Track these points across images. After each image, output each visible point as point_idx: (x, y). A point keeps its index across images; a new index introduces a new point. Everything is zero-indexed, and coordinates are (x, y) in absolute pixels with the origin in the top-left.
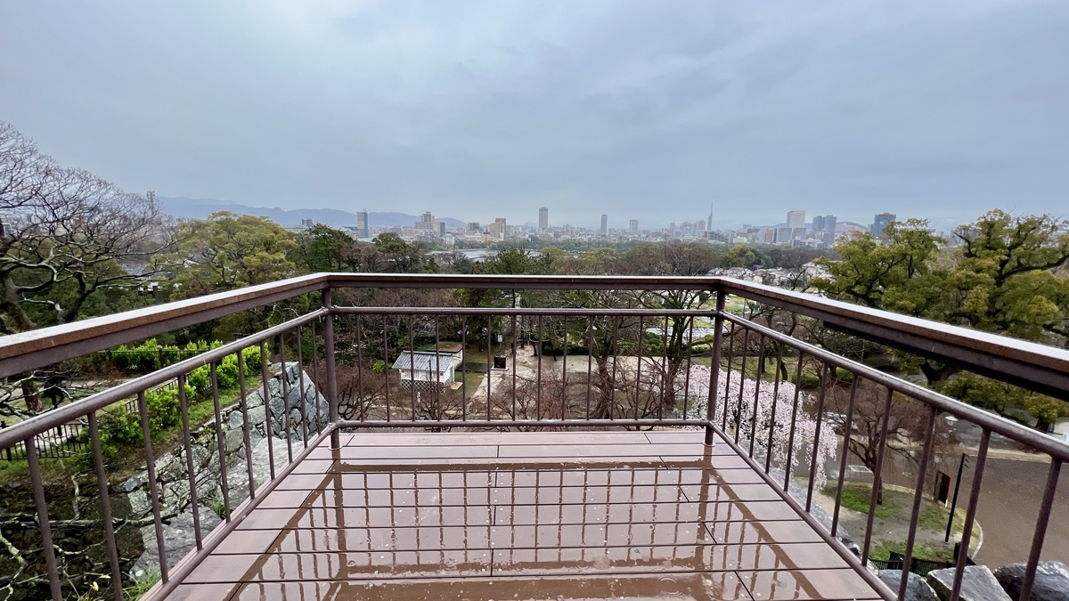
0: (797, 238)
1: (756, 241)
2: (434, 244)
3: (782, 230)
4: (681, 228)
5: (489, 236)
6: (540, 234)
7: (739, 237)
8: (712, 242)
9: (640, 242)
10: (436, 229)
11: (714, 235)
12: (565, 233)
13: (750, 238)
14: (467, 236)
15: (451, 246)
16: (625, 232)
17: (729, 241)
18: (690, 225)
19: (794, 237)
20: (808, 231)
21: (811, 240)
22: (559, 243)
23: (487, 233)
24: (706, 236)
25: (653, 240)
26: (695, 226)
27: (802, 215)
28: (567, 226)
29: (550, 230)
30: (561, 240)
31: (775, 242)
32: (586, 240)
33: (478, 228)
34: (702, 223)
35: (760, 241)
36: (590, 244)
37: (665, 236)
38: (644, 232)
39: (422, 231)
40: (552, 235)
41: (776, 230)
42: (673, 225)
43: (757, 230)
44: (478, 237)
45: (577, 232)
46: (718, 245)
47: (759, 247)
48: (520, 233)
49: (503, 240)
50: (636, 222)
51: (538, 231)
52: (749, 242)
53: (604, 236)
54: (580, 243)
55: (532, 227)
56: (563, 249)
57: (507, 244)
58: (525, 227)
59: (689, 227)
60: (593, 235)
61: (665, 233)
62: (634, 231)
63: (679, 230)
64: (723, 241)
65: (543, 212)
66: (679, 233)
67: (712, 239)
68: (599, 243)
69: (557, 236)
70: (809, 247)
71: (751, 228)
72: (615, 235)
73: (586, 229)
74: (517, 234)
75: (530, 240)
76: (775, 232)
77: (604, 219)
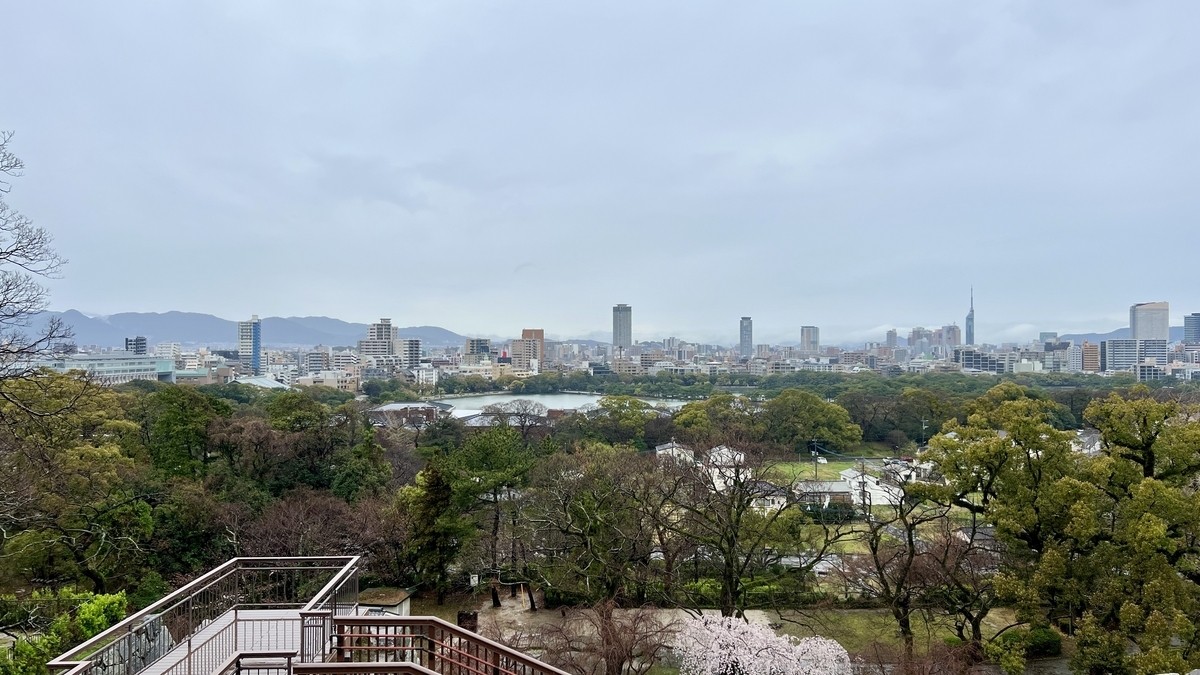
0: (1148, 361)
1: (1063, 370)
2: (394, 385)
3: (1115, 344)
4: (911, 341)
5: (508, 366)
6: (614, 360)
7: (1024, 361)
8: (967, 371)
9: (819, 374)
10: (401, 352)
11: (973, 358)
12: (661, 358)
13: (1049, 363)
14: (463, 367)
15: (429, 388)
16: (791, 352)
17: (1006, 369)
18: (929, 335)
19: (1141, 360)
20: (1172, 347)
21: (1177, 364)
22: (651, 380)
23: (505, 360)
24: (957, 360)
25: (846, 369)
26: (940, 336)
27: (1162, 310)
28: (671, 341)
29: (636, 350)
30: (653, 371)
31: (1103, 368)
32: (705, 370)
33: (486, 349)
34: (952, 331)
35: (1071, 366)
36: (713, 380)
37: (871, 361)
38: (831, 350)
39: (370, 358)
40: (637, 360)
41: (1103, 344)
42: (891, 335)
43: (1065, 346)
44: (486, 369)
45: (691, 354)
46: (982, 378)
47: (1067, 382)
48: (574, 357)
49: (536, 373)
50: (815, 330)
51: (609, 353)
52: (1046, 372)
53: (744, 361)
54: (694, 377)
55: (598, 344)
56: (657, 391)
57: (545, 382)
58: (584, 345)
59: (925, 340)
60: (721, 360)
61: (874, 352)
62: (806, 351)
63: (903, 346)
64: (992, 369)
65: (622, 313)
66: (902, 354)
67: (969, 366)
68: (733, 377)
69: (647, 362)
70: (1171, 380)
71: (1052, 340)
72: (768, 360)
73: (708, 347)
74: (568, 360)
75: (591, 372)
76: (1102, 350)
77: (746, 325)
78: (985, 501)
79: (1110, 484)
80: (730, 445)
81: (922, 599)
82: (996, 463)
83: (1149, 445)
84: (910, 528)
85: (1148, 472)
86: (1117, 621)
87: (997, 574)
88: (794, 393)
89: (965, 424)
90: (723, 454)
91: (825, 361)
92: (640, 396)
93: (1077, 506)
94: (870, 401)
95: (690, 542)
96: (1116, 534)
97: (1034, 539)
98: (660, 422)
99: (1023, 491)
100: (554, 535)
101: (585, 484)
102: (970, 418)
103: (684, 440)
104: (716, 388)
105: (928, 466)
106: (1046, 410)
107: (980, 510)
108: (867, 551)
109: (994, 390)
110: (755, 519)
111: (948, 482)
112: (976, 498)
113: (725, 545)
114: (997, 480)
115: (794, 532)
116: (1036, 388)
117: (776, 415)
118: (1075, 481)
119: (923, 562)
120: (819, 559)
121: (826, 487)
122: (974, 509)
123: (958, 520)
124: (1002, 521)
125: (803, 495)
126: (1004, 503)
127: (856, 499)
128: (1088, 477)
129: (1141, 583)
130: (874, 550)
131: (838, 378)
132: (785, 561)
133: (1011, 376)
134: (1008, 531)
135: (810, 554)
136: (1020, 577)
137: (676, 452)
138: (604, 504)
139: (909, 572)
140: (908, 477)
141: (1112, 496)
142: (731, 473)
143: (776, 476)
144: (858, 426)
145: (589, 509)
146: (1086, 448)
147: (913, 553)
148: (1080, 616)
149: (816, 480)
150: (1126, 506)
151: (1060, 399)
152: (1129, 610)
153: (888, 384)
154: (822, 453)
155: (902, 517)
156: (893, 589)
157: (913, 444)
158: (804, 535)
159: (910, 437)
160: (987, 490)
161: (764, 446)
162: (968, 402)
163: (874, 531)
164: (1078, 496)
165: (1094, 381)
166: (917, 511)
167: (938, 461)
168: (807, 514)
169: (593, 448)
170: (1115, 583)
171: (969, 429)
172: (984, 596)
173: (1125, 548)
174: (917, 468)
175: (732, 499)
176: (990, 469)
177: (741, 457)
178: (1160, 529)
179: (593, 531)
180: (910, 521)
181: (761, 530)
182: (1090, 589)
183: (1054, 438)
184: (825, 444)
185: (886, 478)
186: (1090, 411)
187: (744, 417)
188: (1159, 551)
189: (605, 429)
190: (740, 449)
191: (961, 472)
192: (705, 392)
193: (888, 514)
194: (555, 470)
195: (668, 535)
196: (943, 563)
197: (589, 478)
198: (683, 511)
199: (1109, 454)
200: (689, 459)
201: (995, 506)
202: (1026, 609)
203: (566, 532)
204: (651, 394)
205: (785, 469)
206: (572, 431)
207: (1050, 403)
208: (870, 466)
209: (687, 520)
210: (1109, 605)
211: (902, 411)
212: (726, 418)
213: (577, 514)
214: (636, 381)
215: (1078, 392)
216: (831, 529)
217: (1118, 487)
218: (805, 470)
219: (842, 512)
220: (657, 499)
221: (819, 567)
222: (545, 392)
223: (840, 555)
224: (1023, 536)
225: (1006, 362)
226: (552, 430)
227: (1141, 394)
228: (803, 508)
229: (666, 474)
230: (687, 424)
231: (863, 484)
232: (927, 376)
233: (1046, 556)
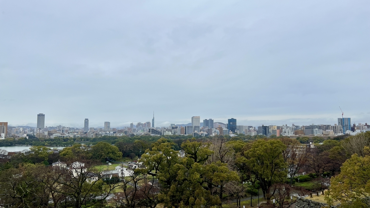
0: (196, 131)
1: (176, 134)
3: (188, 127)
4: (137, 126)
7: (167, 132)
8: (152, 135)
9: (110, 137)
11: (154, 131)
12: (56, 132)
13: (173, 132)
16: (101, 130)
17: (162, 134)
18: (142, 124)
19: (194, 131)
20: (201, 128)
21: (202, 132)
22: (52, 140)
24: (150, 132)
25: (118, 135)
26: (145, 125)
27: (199, 118)
28: (60, 126)
29: (46, 129)
30: (52, 137)
31: (186, 134)
32: (72, 136)
34: (148, 123)
35: (178, 133)
36: (74, 139)
37: (126, 132)
38: (114, 129)
40: (46, 133)
41: (186, 127)
42: (132, 124)
43: (176, 128)
45: (67, 131)
46: (156, 137)
47: (177, 137)
48: (20, 132)
49: (3, 138)
50: (109, 123)
51: (35, 131)
52: (172, 135)
53: (86, 133)
54: (67, 139)
55: (31, 128)
56: (54, 144)
57: (7, 142)
58: (25, 128)
59: (141, 126)
60: (78, 133)
61: (127, 130)
62: (106, 130)
63: (135, 128)
64: (159, 134)
65: (41, 117)
66: (134, 130)
67: (153, 133)
68: (81, 139)
69: (50, 134)
70: (201, 136)
71: (174, 126)
72: (94, 132)
73: (73, 129)
74: (18, 134)
75: (28, 138)
76: (185, 128)
77: (87, 121)
78: (156, 172)
79: (187, 165)
80: (80, 161)
81: (139, 204)
82: (159, 161)
83: (196, 154)
84: (135, 182)
85: (196, 161)
86: (189, 203)
87: (159, 194)
88: (101, 143)
89: (151, 150)
90: (77, 164)
91: (112, 133)
92: (47, 146)
93: (179, 172)
94: (125, 144)
95: (64, 195)
96: (188, 179)
97: (169, 182)
98: (54, 155)
99: (166, 168)
100: (9, 199)
101: (22, 179)
102: (153, 148)
103: (63, 160)
104: (75, 142)
105: (141, 163)
106: (172, 145)
107: (155, 175)
108: (123, 191)
109: (160, 140)
110: (87, 185)
111: (146, 168)
112: (154, 172)
113: (76, 195)
114: (160, 166)
115: (100, 188)
116: (170, 139)
117: (95, 150)
118: (179, 165)
119: (139, 192)
120: (108, 196)
121: (111, 172)
122: (153, 175)
123: (149, 179)
124: (160, 178)
125: (104, 176)
126: (161, 172)
127: (120, 175)
128: (182, 163)
129: (194, 191)
130: (125, 191)
131: (116, 138)
132: (97, 198)
133: (164, 136)
134: (162, 180)
135: (105, 194)
136: (165, 194)
137: (60, 165)
138: (30, 186)
139: (135, 196)
140: (135, 167)
141: (187, 168)
142: (79, 170)
143: (95, 170)
144: (121, 153)
145: (24, 188)
146: (181, 155)
147: (136, 190)
148: (180, 203)
149: (108, 170)
150: (191, 170)
151: (176, 142)
152: (191, 199)
153: (130, 139)
154: (110, 162)
155: (133, 179)
156: (130, 202)
157: (137, 157)
158: (103, 189)
159: (136, 155)
160: (157, 169)
161: (91, 161)
162: (152, 144)
163: (125, 185)
164: (179, 169)
165: (183, 137)
166: (138, 177)
167: (144, 162)
168: (104, 181)
169: (27, 166)
170: (188, 192)
171: (152, 151)
172: (156, 201)
173: (191, 182)
174: (137, 164)
175: (80, 179)
176: (158, 163)
177: (83, 165)
178: (198, 176)
179: (25, 196)
180: (135, 180)
181: (89, 189)
182: (182, 194)
183: (174, 153)
184: (111, 159)
185: (129, 168)
186: (182, 145)
187: (84, 151)
188: (198, 182)
189: (32, 158)
190: (83, 162)
191: (150, 164)
192: (71, 144)
193: (129, 179)
194: (10, 175)
195: (56, 194)
196: (144, 192)
197: (25, 176)
198: (62, 185)
199: (187, 156)
200: (65, 167)
201: (159, 174)
202: (167, 203)
203: (14, 198)
204: (51, 145)
205: (97, 168)
206: (18, 160)
207: (173, 143)
208: (125, 164)
209: (63, 188)
210: (187, 199)
211: (134, 147)
212: (78, 152)
213: (19, 191)
214: (46, 140)
215: (180, 140)
216: (112, 186)
217: (189, 165)
218: (105, 167)
219: (116, 180)
220: (51, 181)
221: (108, 198)
222: (7, 145)
223: (115, 193)
224: (166, 182)
225: (162, 132)
226: (9, 160)
227: (194, 140)
228: (103, 180)
229: (55, 173)
230: (64, 155)
231: (122, 170)
232: (141, 137)
233: (171, 187)
